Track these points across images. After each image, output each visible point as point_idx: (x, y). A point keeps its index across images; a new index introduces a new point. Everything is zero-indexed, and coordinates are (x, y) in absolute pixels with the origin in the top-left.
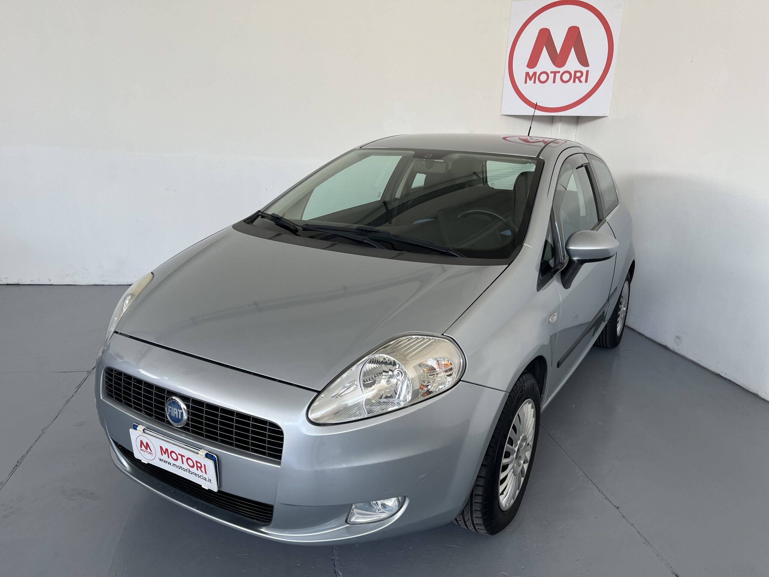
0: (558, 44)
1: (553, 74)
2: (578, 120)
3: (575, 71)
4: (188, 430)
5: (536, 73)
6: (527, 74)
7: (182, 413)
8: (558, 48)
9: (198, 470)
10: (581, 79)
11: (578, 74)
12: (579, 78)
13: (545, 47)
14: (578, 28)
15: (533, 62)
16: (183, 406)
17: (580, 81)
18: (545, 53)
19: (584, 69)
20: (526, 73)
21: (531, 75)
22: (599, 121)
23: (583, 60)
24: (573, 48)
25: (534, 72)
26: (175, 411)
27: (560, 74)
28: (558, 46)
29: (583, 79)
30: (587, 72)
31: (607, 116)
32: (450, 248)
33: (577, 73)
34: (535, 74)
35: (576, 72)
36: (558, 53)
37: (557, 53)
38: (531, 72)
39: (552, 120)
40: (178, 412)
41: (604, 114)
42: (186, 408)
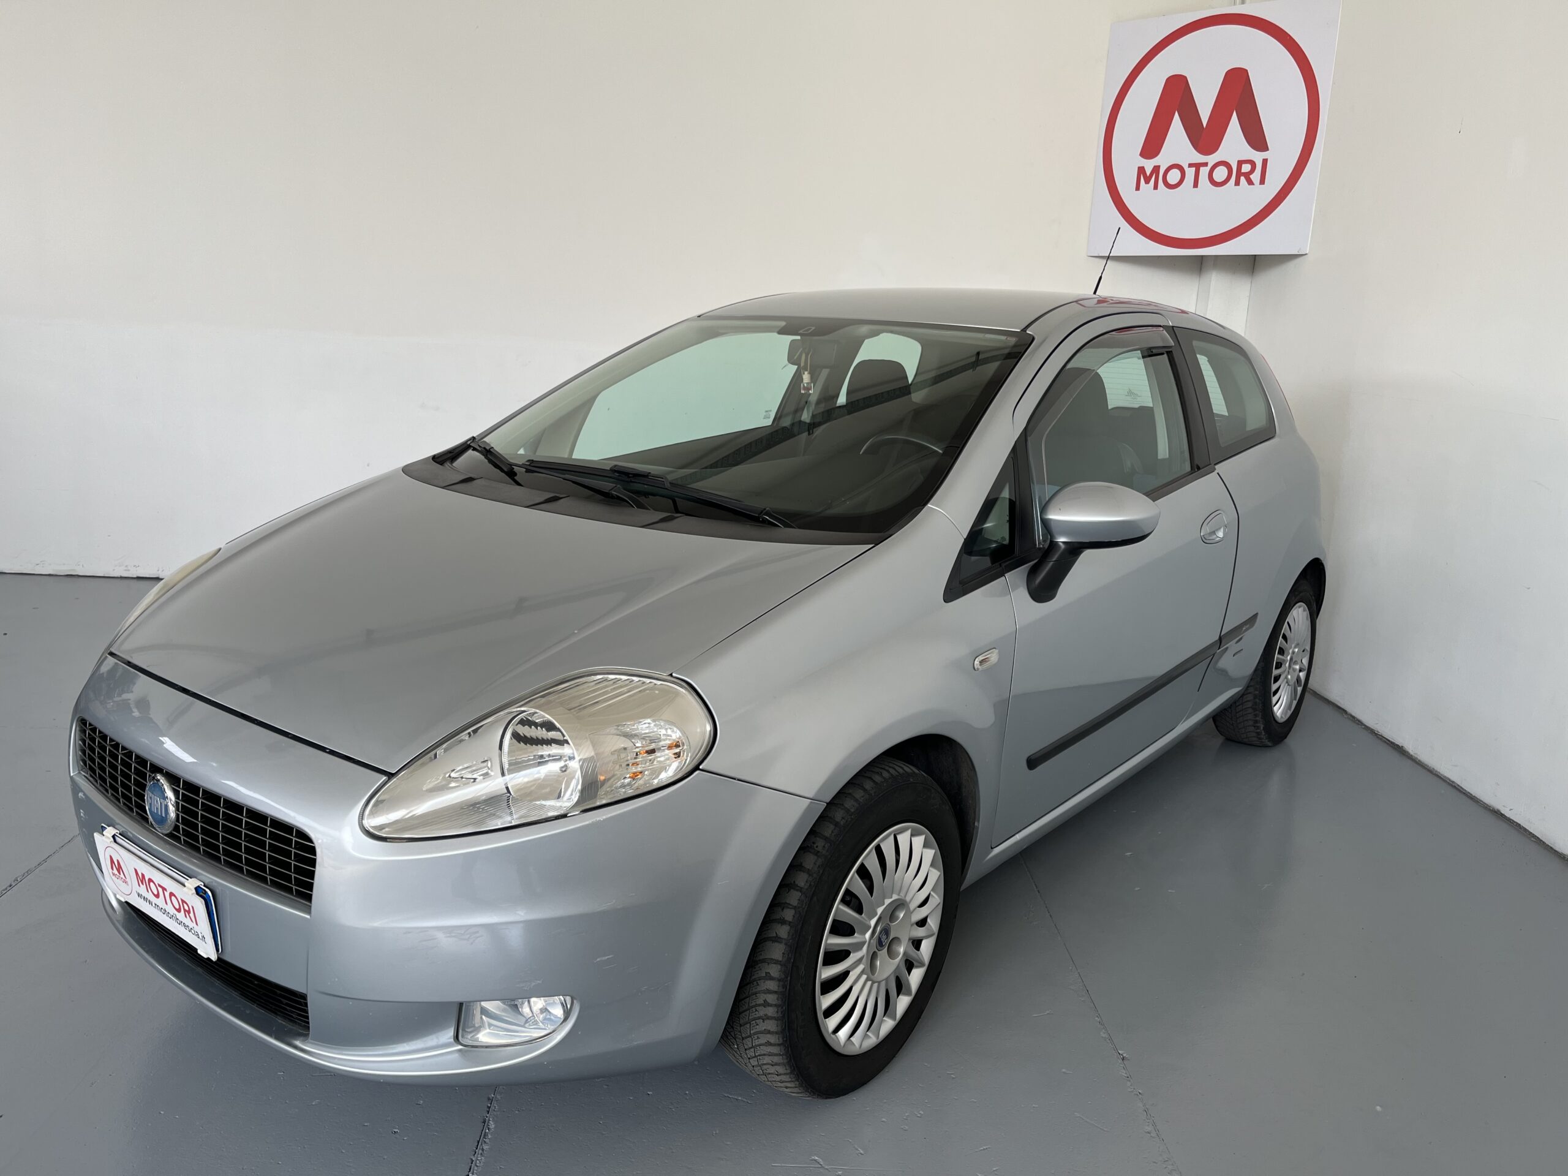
0: (1205, 106)
1: (1194, 169)
2: (1252, 264)
3: (1238, 161)
4: (178, 839)
5: (1159, 167)
6: (1141, 170)
7: (166, 807)
8: (1205, 114)
9: (186, 916)
10: (1252, 177)
11: (1246, 168)
12: (1247, 176)
13: (1177, 113)
14: (1246, 71)
15: (1152, 145)
16: (170, 794)
17: (1250, 182)
18: (1177, 127)
19: (1258, 157)
20: (1139, 168)
21: (1148, 174)
22: (1292, 264)
23: (1256, 138)
24: (1235, 113)
25: (1155, 167)
26: (157, 801)
27: (1207, 169)
28: (1205, 111)
29: (1256, 177)
30: (1265, 162)
31: (1306, 254)
32: (767, 509)
33: (1244, 166)
34: (1156, 169)
35: (1240, 163)
36: (1205, 126)
37: (1203, 125)
38: (1149, 165)
39: (1199, 266)
40: (161, 803)
41: (1300, 249)
42: (173, 798)
